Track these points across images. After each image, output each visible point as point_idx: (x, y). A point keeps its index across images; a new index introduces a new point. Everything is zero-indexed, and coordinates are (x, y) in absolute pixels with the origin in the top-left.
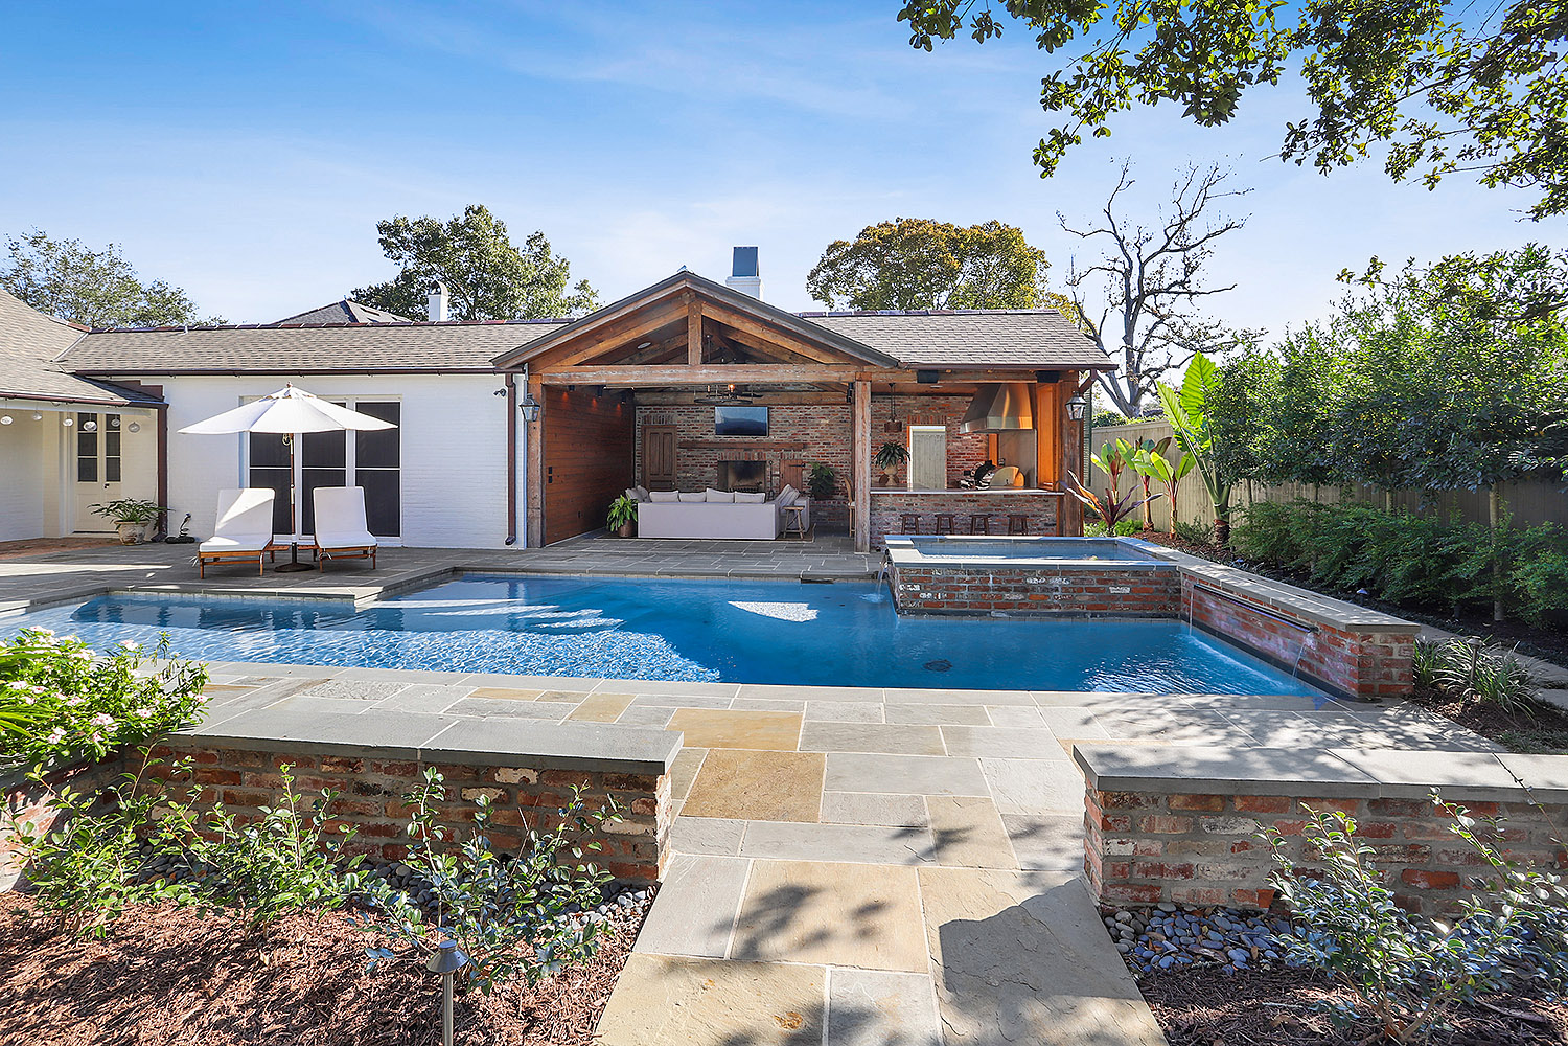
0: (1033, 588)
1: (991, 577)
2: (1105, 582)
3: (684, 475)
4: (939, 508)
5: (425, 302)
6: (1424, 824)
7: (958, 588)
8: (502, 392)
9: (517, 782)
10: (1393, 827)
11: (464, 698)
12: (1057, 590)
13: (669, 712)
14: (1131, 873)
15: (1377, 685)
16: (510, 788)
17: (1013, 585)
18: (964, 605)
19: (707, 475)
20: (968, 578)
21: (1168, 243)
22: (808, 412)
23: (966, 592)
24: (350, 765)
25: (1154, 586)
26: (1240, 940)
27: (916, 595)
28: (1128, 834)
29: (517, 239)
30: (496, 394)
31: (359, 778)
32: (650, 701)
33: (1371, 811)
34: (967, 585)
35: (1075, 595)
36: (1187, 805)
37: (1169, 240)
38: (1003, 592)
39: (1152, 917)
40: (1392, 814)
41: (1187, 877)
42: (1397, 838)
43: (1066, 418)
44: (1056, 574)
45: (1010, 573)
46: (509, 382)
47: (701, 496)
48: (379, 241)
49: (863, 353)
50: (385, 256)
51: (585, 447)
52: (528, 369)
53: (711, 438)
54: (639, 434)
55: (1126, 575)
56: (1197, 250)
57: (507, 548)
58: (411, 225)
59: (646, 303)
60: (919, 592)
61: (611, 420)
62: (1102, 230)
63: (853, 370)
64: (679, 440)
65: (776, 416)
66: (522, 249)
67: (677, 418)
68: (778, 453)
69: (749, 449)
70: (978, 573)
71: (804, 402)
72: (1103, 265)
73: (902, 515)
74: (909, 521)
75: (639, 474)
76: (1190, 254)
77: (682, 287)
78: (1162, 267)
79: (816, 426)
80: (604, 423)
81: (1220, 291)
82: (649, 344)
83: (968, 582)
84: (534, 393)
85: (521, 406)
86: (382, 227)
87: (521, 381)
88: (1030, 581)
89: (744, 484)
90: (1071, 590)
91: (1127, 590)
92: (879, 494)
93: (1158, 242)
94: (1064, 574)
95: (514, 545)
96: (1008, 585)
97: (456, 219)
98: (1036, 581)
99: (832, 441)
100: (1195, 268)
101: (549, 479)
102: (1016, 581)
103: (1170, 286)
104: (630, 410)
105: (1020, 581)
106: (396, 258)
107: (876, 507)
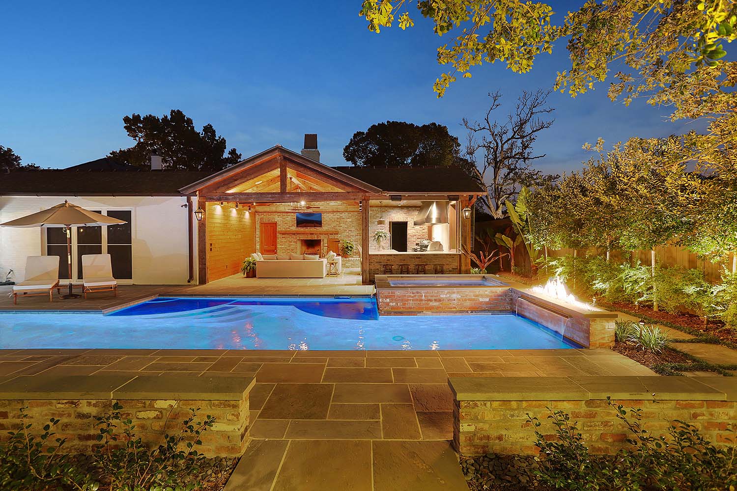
0: (443, 299)
1: (424, 294)
2: (477, 296)
3: (280, 246)
4: (403, 261)
5: (150, 160)
6: (611, 411)
7: (408, 300)
8: (186, 205)
9: (166, 407)
10: (596, 413)
11: (154, 362)
12: (455, 300)
13: (260, 365)
14: (473, 440)
15: (598, 342)
16: (163, 411)
17: (434, 298)
18: (410, 308)
19: (292, 246)
20: (412, 295)
21: (514, 135)
22: (341, 215)
23: (411, 302)
24: (72, 403)
25: (500, 298)
26: (525, 472)
28: (472, 421)
29: (199, 128)
30: (182, 206)
31: (79, 410)
32: (250, 360)
33: (586, 406)
34: (412, 298)
35: (463, 302)
36: (500, 406)
37: (515, 133)
38: (429, 302)
39: (484, 461)
40: (596, 407)
41: (500, 441)
42: (598, 418)
43: (462, 217)
44: (454, 293)
45: (433, 292)
46: (189, 200)
47: (288, 257)
48: (125, 127)
49: (365, 186)
50: (128, 135)
51: (229, 233)
52: (199, 194)
53: (294, 228)
54: (258, 226)
55: (487, 292)
56: (528, 138)
57: (188, 284)
58: (142, 119)
59: (258, 162)
60: (389, 303)
61: (244, 220)
62: (484, 128)
63: (361, 195)
64: (278, 229)
65: (326, 218)
66: (201, 133)
67: (277, 219)
68: (327, 236)
69: (313, 234)
70: (417, 292)
71: (339, 210)
72: (485, 145)
73: (384, 265)
74: (388, 268)
75: (258, 247)
76: (525, 140)
77: (276, 154)
78: (512, 146)
79: (345, 223)
80: (240, 221)
81: (538, 157)
82: (261, 182)
83: (412, 297)
84: (202, 206)
85: (195, 212)
86: (126, 120)
87: (195, 200)
88: (442, 296)
89: (310, 250)
90: (461, 300)
91: (487, 300)
92: (373, 255)
93: (510, 134)
94: (458, 292)
95: (192, 283)
96: (431, 298)
97: (166, 117)
98: (444, 296)
99: (353, 229)
100: (527, 147)
101: (211, 250)
102: (435, 296)
103: (516, 155)
104: (253, 215)
105: (437, 296)
106: (135, 136)
107: (372, 261)
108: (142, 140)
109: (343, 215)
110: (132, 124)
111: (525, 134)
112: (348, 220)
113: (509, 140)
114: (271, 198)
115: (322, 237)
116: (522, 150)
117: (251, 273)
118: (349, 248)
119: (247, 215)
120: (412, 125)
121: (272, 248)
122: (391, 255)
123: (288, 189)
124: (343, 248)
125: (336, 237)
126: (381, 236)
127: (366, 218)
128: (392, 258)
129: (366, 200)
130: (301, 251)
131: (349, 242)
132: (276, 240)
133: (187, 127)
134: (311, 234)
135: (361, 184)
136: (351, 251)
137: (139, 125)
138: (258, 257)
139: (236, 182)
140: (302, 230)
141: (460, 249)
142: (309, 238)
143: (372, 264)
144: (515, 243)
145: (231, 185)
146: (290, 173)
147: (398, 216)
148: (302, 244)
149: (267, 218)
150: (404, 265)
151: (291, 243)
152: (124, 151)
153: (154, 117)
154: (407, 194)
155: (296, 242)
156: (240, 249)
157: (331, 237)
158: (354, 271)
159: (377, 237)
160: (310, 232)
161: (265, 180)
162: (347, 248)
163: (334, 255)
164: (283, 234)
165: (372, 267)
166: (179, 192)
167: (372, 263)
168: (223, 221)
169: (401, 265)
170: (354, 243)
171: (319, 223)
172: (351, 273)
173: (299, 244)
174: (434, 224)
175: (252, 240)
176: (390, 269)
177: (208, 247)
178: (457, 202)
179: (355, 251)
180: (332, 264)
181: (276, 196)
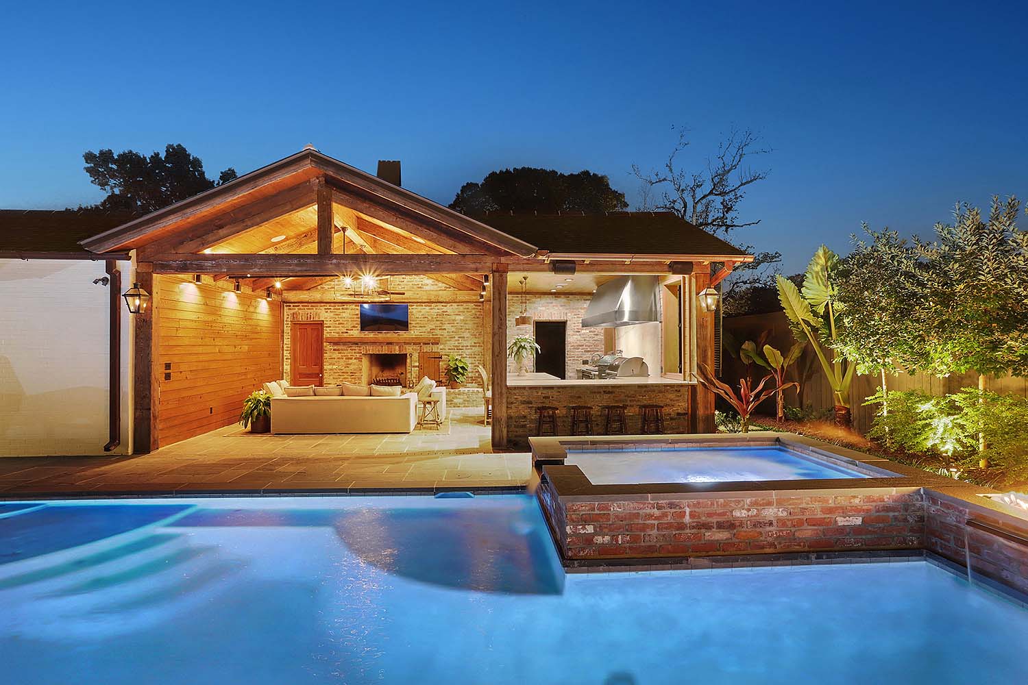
0: (741, 523)
1: (688, 510)
2: (831, 510)
3: (330, 367)
7: (644, 528)
8: (105, 280)
12: (771, 524)
17: (714, 520)
18: (652, 549)
19: (352, 367)
20: (656, 512)
22: (445, 309)
23: (654, 532)
25: (891, 514)
27: (589, 539)
30: (96, 282)
34: (656, 522)
35: (793, 529)
37: (715, 186)
38: (703, 531)
43: (699, 309)
44: (770, 504)
45: (712, 504)
46: (110, 268)
47: (337, 391)
48: (88, 170)
49: (501, 240)
50: (92, 182)
51: (218, 342)
52: (137, 255)
53: (356, 333)
54: (287, 329)
55: (857, 501)
56: (732, 195)
57: (108, 453)
58: (116, 157)
59: (267, 184)
60: (592, 535)
61: (255, 316)
62: (665, 180)
63: (489, 261)
64: (326, 335)
65: (415, 312)
66: (216, 182)
67: (324, 314)
68: (417, 347)
69: (391, 343)
70: (671, 505)
71: (441, 300)
72: (666, 205)
73: (539, 408)
74: (546, 414)
75: (287, 367)
76: (727, 198)
77: (307, 166)
78: (707, 207)
79: (452, 322)
80: (246, 319)
81: (749, 225)
82: (283, 237)
83: (657, 518)
84: (143, 283)
85: (124, 295)
86: (89, 157)
87: (128, 269)
88: (737, 514)
89: (387, 375)
90: (789, 523)
91: (858, 521)
92: (516, 388)
93: (707, 187)
94: (780, 503)
95: (116, 451)
96: (710, 520)
97: (157, 155)
98: (744, 513)
99: (467, 335)
100: (729, 209)
101: (168, 377)
102: (720, 515)
103: (714, 221)
104: (278, 307)
105: (724, 514)
106: (103, 185)
107: (513, 400)
108: (117, 191)
109: (449, 309)
110: (99, 164)
111: (727, 189)
112: (458, 317)
113: (704, 197)
114: (297, 265)
115: (409, 350)
116: (723, 213)
117: (262, 424)
118: (460, 370)
119: (263, 307)
120: (554, 172)
121: (316, 369)
122: (551, 388)
123: (337, 247)
124: (449, 370)
125: (435, 348)
126: (524, 348)
127: (500, 309)
128: (554, 393)
129: (501, 272)
130: (370, 375)
131: (459, 358)
132: (322, 356)
133: (194, 171)
134: (388, 343)
135: (493, 236)
136: (463, 375)
137: (110, 166)
138: (278, 390)
139: (222, 232)
140: (370, 335)
141: (695, 372)
142: (385, 350)
143: (513, 406)
144: (787, 360)
145: (210, 237)
146: (341, 215)
147: (548, 311)
148: (371, 362)
149: (303, 314)
150: (580, 408)
151: (351, 361)
152: (86, 209)
153: (136, 155)
154: (588, 258)
155: (360, 359)
156: (245, 374)
157: (427, 349)
158: (470, 414)
159: (515, 349)
160: (388, 342)
161: (292, 234)
162: (456, 369)
163: (431, 386)
164: (336, 343)
165: (512, 412)
166: (81, 248)
167: (512, 403)
168: (203, 317)
169: (573, 408)
170: (468, 361)
171: (403, 325)
172: (465, 420)
173: (365, 363)
174: (626, 324)
175: (275, 354)
176: (549, 417)
177: (158, 371)
178: (684, 278)
179: (470, 375)
180: (429, 403)
181: (309, 261)
